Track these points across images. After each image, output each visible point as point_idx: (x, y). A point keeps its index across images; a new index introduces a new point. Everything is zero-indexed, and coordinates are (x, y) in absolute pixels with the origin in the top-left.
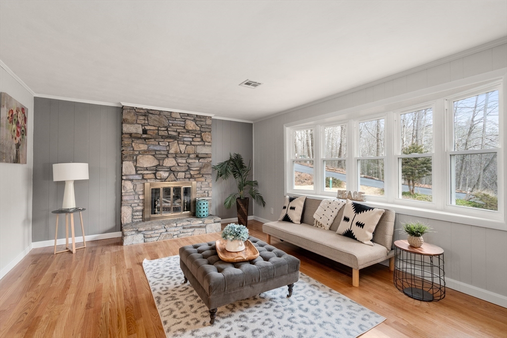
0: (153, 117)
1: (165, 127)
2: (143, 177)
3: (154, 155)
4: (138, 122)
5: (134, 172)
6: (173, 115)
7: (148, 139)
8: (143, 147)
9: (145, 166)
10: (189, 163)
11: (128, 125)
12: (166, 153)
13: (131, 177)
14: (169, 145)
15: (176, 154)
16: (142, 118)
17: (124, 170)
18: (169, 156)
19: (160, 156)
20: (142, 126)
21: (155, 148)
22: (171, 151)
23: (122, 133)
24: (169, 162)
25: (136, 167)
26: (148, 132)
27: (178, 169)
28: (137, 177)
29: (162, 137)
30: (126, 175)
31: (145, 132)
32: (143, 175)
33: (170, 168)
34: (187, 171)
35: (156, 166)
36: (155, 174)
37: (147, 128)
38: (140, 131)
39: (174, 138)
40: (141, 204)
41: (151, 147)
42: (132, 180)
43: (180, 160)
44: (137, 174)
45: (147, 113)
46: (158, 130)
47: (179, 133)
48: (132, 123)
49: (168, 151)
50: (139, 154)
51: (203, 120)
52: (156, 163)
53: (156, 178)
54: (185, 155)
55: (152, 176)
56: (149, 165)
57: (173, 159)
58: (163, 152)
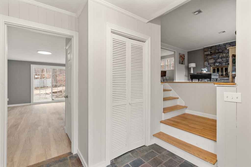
0: (213, 48)
1: (218, 50)
3: (214, 59)
4: (209, 50)
5: (208, 64)
6: (221, 45)
7: (212, 55)
8: (210, 57)
9: (211, 62)
10: (227, 60)
11: (206, 52)
12: (218, 58)
13: (207, 66)
14: (219, 55)
15: (222, 57)
16: (210, 49)
17: (205, 64)
18: (219, 58)
19: (216, 59)
20: (210, 51)
21: (214, 57)
22: (220, 57)
23: (204, 55)
24: (219, 60)
25: (208, 63)
26: (212, 53)
27: (223, 62)
28: (209, 66)
29: (217, 53)
30: (205, 66)
31: (211, 53)
32: (210, 65)
33: (219, 62)
34: (227, 62)
35: (215, 62)
36: (214, 64)
37: (211, 51)
38: (209, 53)
39: (221, 52)
41: (213, 57)
42: (207, 67)
43: (223, 59)
44: (209, 65)
45: (211, 48)
46: (215, 51)
47: (223, 50)
48: (207, 51)
49: (219, 57)
50: (209, 59)
51: (234, 43)
52: (214, 61)
53: (215, 66)
54: (225, 57)
55: (213, 65)
56: (212, 62)
57: (221, 59)
58: (217, 58)
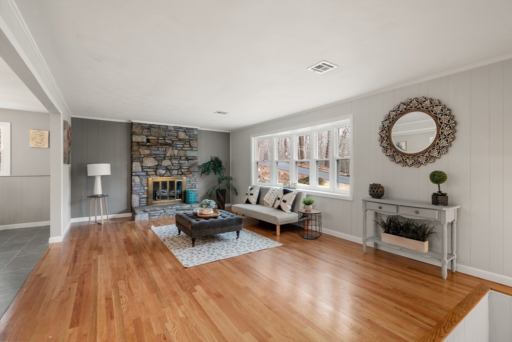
0: (154, 130)
1: (163, 137)
2: (147, 174)
3: (154, 158)
4: (144, 133)
5: (141, 170)
6: (169, 128)
7: (151, 146)
8: (147, 152)
9: (148, 166)
10: (181, 164)
11: (136, 136)
12: (163, 156)
13: (139, 174)
14: (166, 150)
15: (171, 156)
16: (146, 131)
17: (133, 168)
18: (166, 158)
19: (159, 158)
20: (146, 136)
21: (156, 153)
22: (167, 155)
23: (132, 142)
24: (166, 163)
25: (142, 166)
26: (151, 141)
27: (173, 167)
28: (143, 174)
29: (161, 144)
30: (135, 172)
31: (148, 141)
32: (147, 172)
33: (167, 167)
34: (179, 169)
35: (157, 166)
36: (156, 171)
37: (149, 138)
38: (145, 140)
39: (170, 145)
40: (146, 193)
41: (153, 152)
42: (139, 176)
43: (174, 161)
44: (143, 171)
45: (150, 127)
46: (158, 139)
47: (173, 141)
48: (140, 135)
49: (165, 154)
50: (144, 157)
51: (191, 131)
52: (156, 163)
53: (156, 175)
54: (177, 158)
55: (154, 173)
56: (151, 165)
57: (169, 161)
58: (161, 156)
